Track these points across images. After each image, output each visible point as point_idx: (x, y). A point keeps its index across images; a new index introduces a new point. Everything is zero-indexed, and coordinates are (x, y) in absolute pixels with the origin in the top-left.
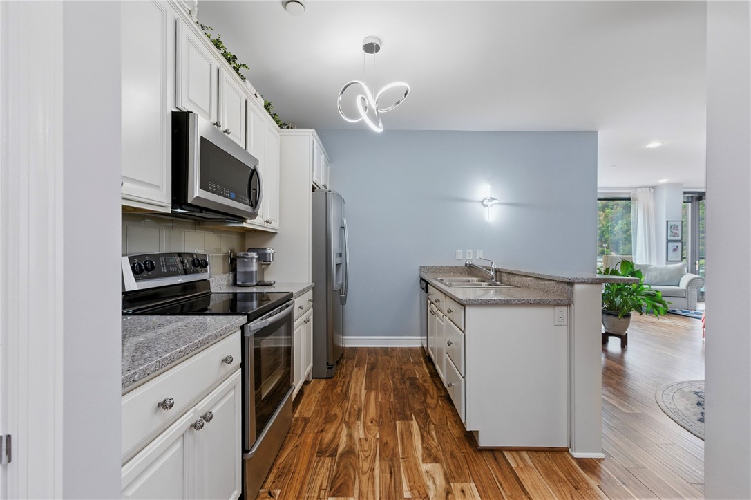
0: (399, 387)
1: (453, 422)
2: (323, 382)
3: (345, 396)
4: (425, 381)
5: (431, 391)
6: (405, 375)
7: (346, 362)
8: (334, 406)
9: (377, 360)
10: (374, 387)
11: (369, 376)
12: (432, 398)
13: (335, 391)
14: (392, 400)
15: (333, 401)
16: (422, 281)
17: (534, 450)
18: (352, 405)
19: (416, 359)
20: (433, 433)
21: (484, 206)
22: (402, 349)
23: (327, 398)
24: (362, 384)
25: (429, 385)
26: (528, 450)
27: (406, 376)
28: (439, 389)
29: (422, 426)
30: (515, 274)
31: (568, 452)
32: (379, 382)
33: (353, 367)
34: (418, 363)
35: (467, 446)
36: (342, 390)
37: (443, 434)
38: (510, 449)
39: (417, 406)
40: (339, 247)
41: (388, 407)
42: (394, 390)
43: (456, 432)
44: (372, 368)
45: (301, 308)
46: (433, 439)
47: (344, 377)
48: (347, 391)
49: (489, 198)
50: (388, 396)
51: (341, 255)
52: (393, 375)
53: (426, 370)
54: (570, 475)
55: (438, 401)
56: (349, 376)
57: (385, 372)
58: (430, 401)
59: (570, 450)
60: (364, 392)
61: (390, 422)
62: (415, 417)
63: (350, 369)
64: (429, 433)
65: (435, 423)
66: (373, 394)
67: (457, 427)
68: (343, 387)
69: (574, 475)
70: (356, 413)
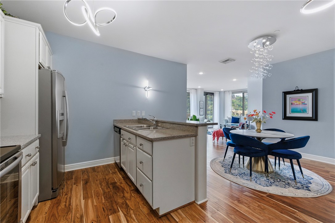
0: (106, 191)
1: (142, 204)
2: (49, 203)
3: (69, 209)
4: (121, 183)
5: (126, 189)
6: (108, 182)
7: (67, 183)
8: (60, 220)
9: (89, 177)
10: (89, 196)
11: (85, 189)
12: (128, 193)
13: (60, 208)
14: (103, 202)
15: (59, 216)
16: (115, 128)
17: (183, 207)
18: (75, 214)
19: (113, 171)
20: (133, 216)
21: (145, 90)
22: (103, 166)
23: (53, 215)
24: (80, 196)
25: (124, 185)
26: (180, 208)
27: (110, 183)
28: (130, 186)
29: (126, 213)
30: (166, 123)
31: (195, 202)
32: (93, 191)
33: (72, 185)
34: (114, 173)
35: (153, 218)
36: (65, 205)
37: (139, 214)
38: (173, 211)
39: (120, 201)
40: (62, 109)
41: (102, 208)
42: (104, 194)
43: (145, 210)
44: (86, 182)
45: (28, 155)
46: (134, 220)
47: (66, 194)
48: (70, 205)
49: (147, 87)
50: (100, 199)
51: (63, 114)
52: (101, 184)
53: (120, 176)
54: (200, 215)
55: (131, 194)
56: (69, 192)
57: (96, 183)
58: (127, 195)
59: (196, 201)
60: (83, 202)
61: (105, 218)
62: (120, 209)
63: (70, 187)
64: (131, 217)
65: (133, 209)
66: (90, 201)
67: (145, 207)
68: (66, 202)
69: (202, 215)
70: (79, 220)
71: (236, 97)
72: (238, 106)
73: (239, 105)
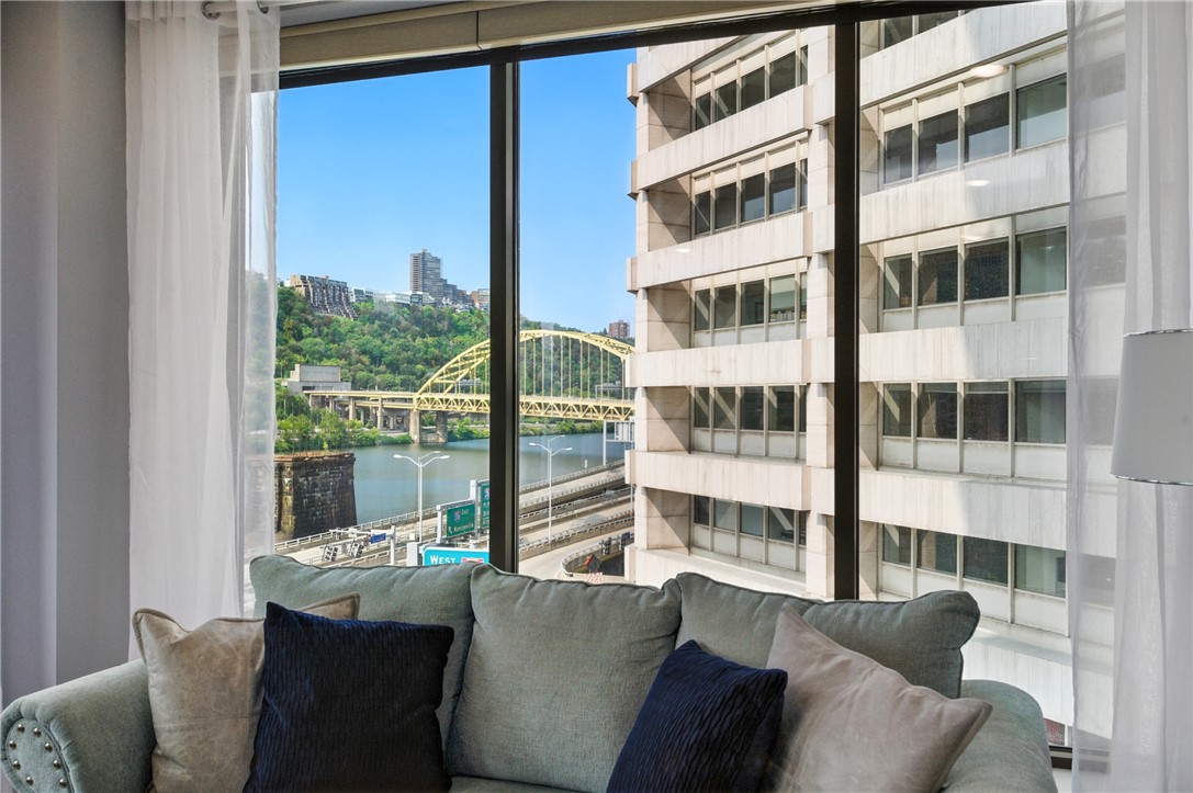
71: (353, 299)
72: (366, 359)
73: (376, 352)
